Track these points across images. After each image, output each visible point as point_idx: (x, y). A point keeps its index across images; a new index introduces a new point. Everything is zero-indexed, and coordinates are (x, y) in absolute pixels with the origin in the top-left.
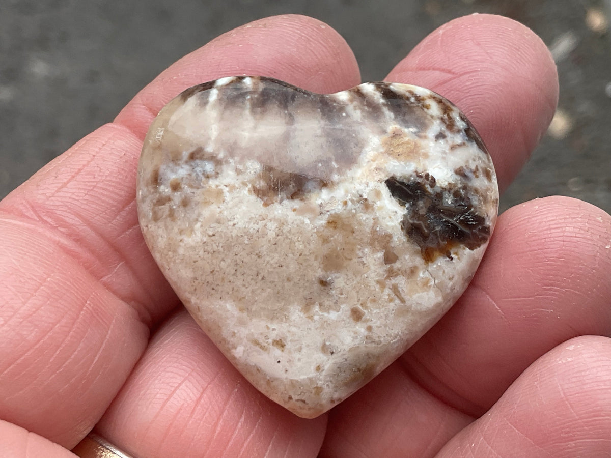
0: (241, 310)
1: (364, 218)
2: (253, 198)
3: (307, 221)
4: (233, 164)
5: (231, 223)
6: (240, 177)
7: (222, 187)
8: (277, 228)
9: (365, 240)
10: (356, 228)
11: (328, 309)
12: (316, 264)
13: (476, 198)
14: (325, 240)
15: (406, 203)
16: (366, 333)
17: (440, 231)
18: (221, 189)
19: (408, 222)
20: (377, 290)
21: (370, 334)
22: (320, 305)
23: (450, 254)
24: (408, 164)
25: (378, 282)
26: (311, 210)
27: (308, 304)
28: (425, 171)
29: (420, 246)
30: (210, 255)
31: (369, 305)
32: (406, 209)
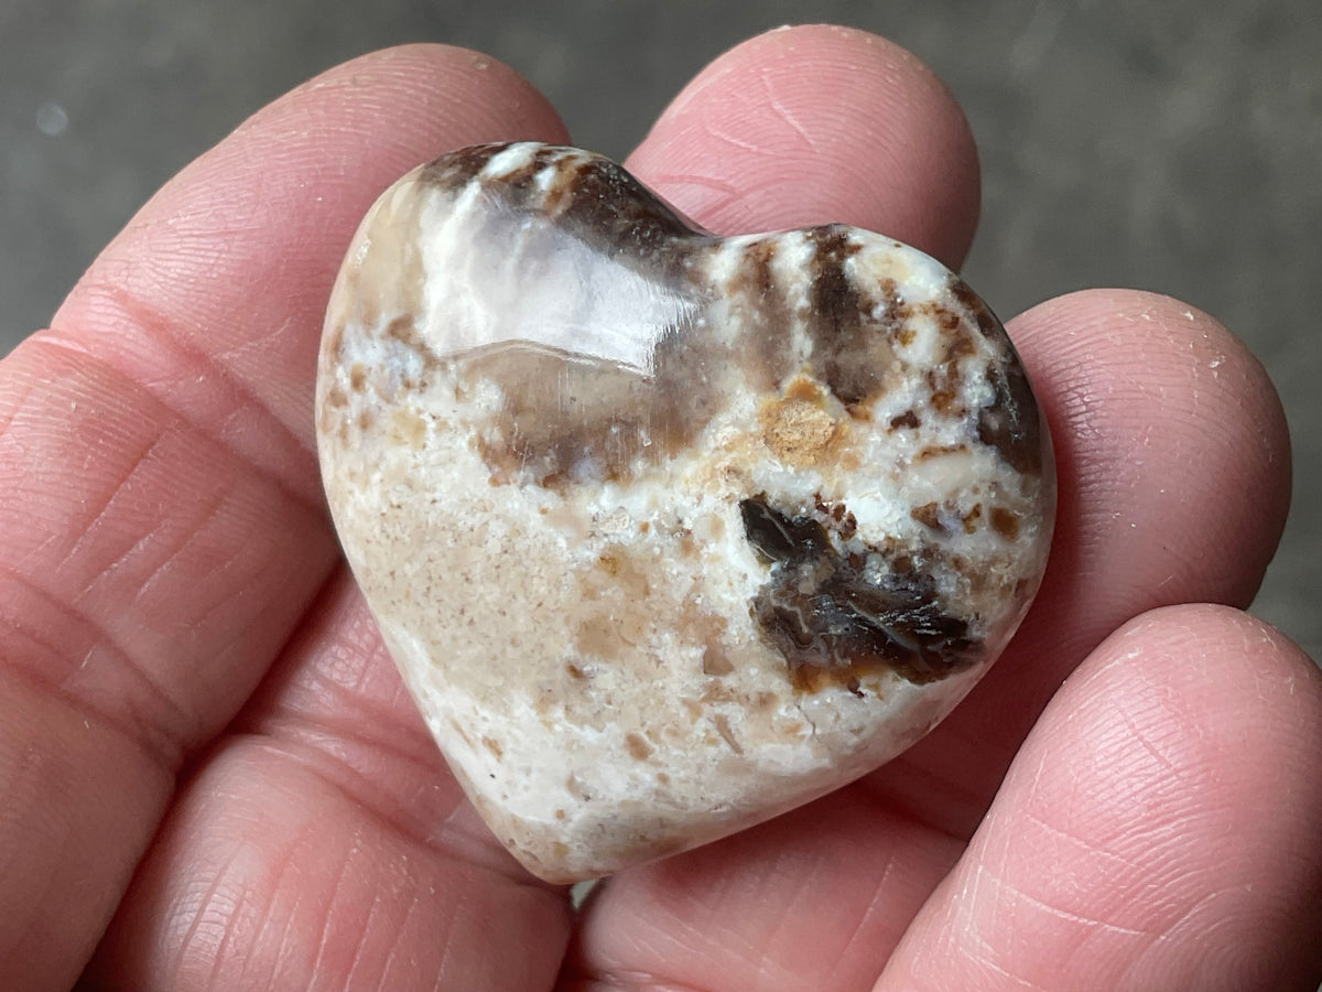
0: (434, 660)
1: (675, 572)
2: (474, 459)
3: (562, 543)
4: (454, 376)
5: (429, 496)
6: (460, 407)
7: (426, 417)
8: (506, 536)
9: (668, 616)
10: (654, 586)
11: (582, 722)
12: (564, 632)
13: (952, 579)
14: (590, 593)
15: (773, 561)
16: (656, 785)
17: (839, 636)
18: (424, 421)
19: (769, 603)
20: (682, 715)
21: (664, 788)
22: (567, 709)
23: (859, 686)
24: (803, 474)
25: (685, 702)
26: (575, 523)
27: (545, 700)
28: (840, 498)
29: (786, 656)
30: (389, 542)
31: (663, 736)
32: (769, 574)
